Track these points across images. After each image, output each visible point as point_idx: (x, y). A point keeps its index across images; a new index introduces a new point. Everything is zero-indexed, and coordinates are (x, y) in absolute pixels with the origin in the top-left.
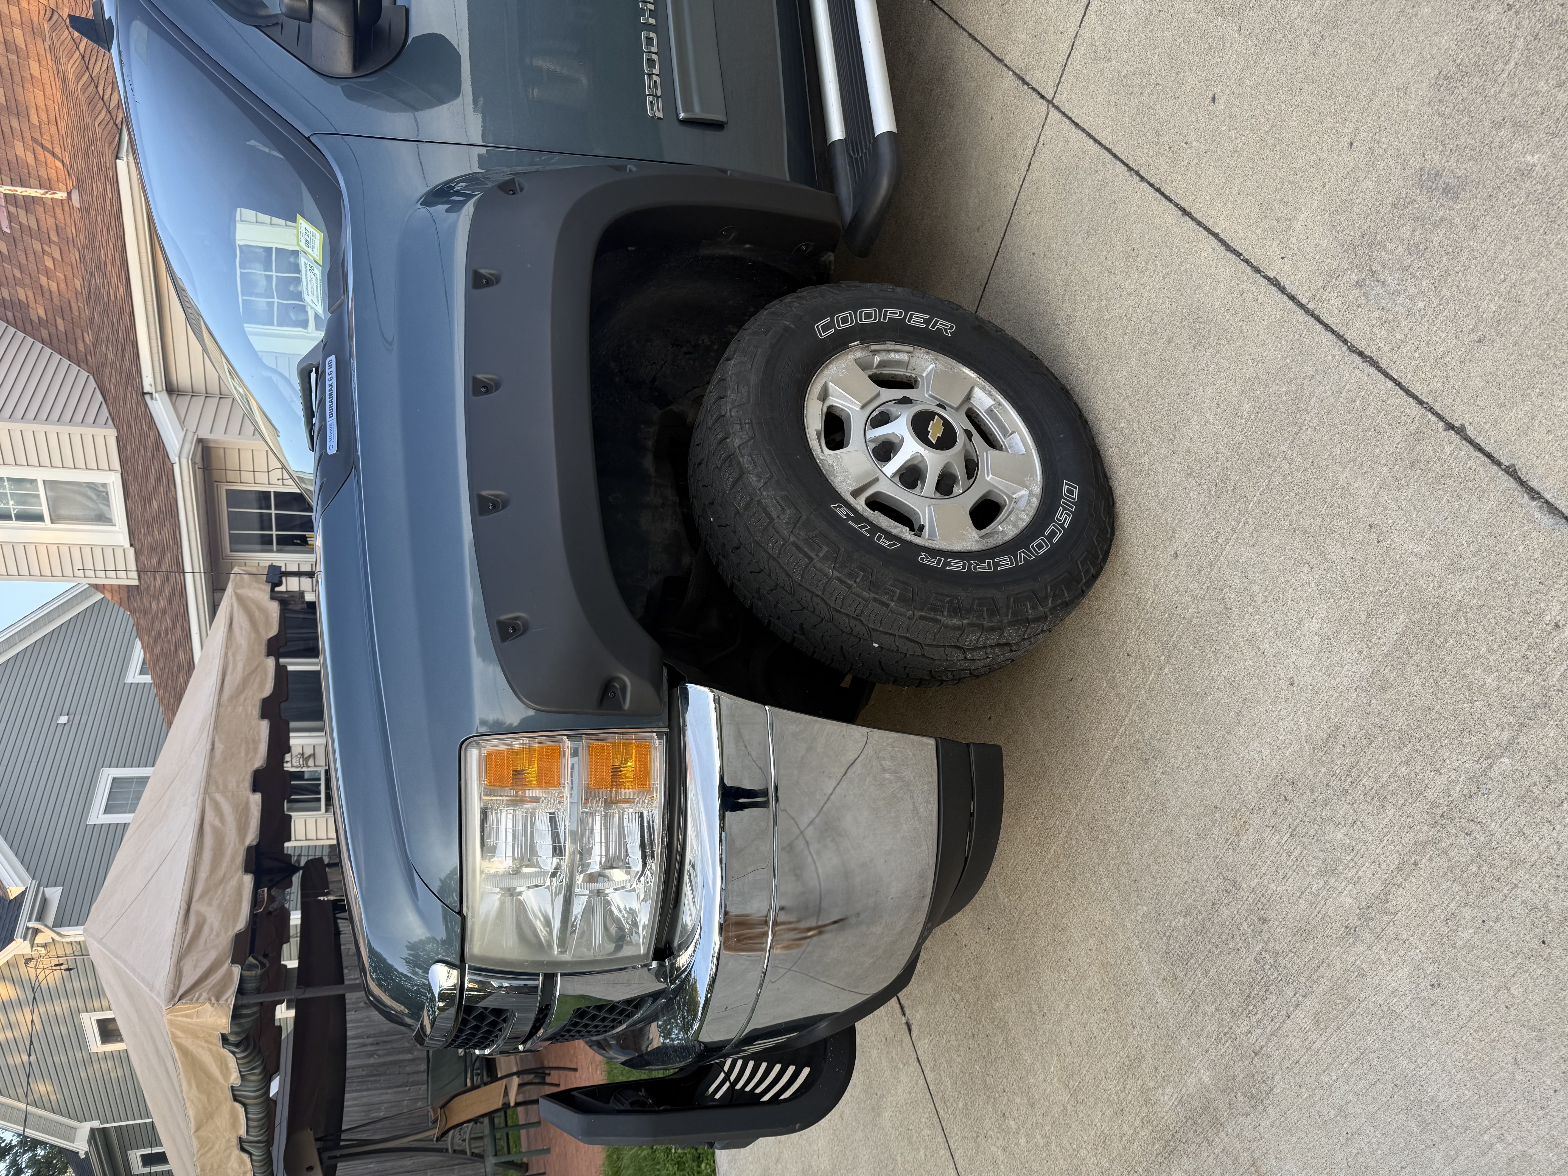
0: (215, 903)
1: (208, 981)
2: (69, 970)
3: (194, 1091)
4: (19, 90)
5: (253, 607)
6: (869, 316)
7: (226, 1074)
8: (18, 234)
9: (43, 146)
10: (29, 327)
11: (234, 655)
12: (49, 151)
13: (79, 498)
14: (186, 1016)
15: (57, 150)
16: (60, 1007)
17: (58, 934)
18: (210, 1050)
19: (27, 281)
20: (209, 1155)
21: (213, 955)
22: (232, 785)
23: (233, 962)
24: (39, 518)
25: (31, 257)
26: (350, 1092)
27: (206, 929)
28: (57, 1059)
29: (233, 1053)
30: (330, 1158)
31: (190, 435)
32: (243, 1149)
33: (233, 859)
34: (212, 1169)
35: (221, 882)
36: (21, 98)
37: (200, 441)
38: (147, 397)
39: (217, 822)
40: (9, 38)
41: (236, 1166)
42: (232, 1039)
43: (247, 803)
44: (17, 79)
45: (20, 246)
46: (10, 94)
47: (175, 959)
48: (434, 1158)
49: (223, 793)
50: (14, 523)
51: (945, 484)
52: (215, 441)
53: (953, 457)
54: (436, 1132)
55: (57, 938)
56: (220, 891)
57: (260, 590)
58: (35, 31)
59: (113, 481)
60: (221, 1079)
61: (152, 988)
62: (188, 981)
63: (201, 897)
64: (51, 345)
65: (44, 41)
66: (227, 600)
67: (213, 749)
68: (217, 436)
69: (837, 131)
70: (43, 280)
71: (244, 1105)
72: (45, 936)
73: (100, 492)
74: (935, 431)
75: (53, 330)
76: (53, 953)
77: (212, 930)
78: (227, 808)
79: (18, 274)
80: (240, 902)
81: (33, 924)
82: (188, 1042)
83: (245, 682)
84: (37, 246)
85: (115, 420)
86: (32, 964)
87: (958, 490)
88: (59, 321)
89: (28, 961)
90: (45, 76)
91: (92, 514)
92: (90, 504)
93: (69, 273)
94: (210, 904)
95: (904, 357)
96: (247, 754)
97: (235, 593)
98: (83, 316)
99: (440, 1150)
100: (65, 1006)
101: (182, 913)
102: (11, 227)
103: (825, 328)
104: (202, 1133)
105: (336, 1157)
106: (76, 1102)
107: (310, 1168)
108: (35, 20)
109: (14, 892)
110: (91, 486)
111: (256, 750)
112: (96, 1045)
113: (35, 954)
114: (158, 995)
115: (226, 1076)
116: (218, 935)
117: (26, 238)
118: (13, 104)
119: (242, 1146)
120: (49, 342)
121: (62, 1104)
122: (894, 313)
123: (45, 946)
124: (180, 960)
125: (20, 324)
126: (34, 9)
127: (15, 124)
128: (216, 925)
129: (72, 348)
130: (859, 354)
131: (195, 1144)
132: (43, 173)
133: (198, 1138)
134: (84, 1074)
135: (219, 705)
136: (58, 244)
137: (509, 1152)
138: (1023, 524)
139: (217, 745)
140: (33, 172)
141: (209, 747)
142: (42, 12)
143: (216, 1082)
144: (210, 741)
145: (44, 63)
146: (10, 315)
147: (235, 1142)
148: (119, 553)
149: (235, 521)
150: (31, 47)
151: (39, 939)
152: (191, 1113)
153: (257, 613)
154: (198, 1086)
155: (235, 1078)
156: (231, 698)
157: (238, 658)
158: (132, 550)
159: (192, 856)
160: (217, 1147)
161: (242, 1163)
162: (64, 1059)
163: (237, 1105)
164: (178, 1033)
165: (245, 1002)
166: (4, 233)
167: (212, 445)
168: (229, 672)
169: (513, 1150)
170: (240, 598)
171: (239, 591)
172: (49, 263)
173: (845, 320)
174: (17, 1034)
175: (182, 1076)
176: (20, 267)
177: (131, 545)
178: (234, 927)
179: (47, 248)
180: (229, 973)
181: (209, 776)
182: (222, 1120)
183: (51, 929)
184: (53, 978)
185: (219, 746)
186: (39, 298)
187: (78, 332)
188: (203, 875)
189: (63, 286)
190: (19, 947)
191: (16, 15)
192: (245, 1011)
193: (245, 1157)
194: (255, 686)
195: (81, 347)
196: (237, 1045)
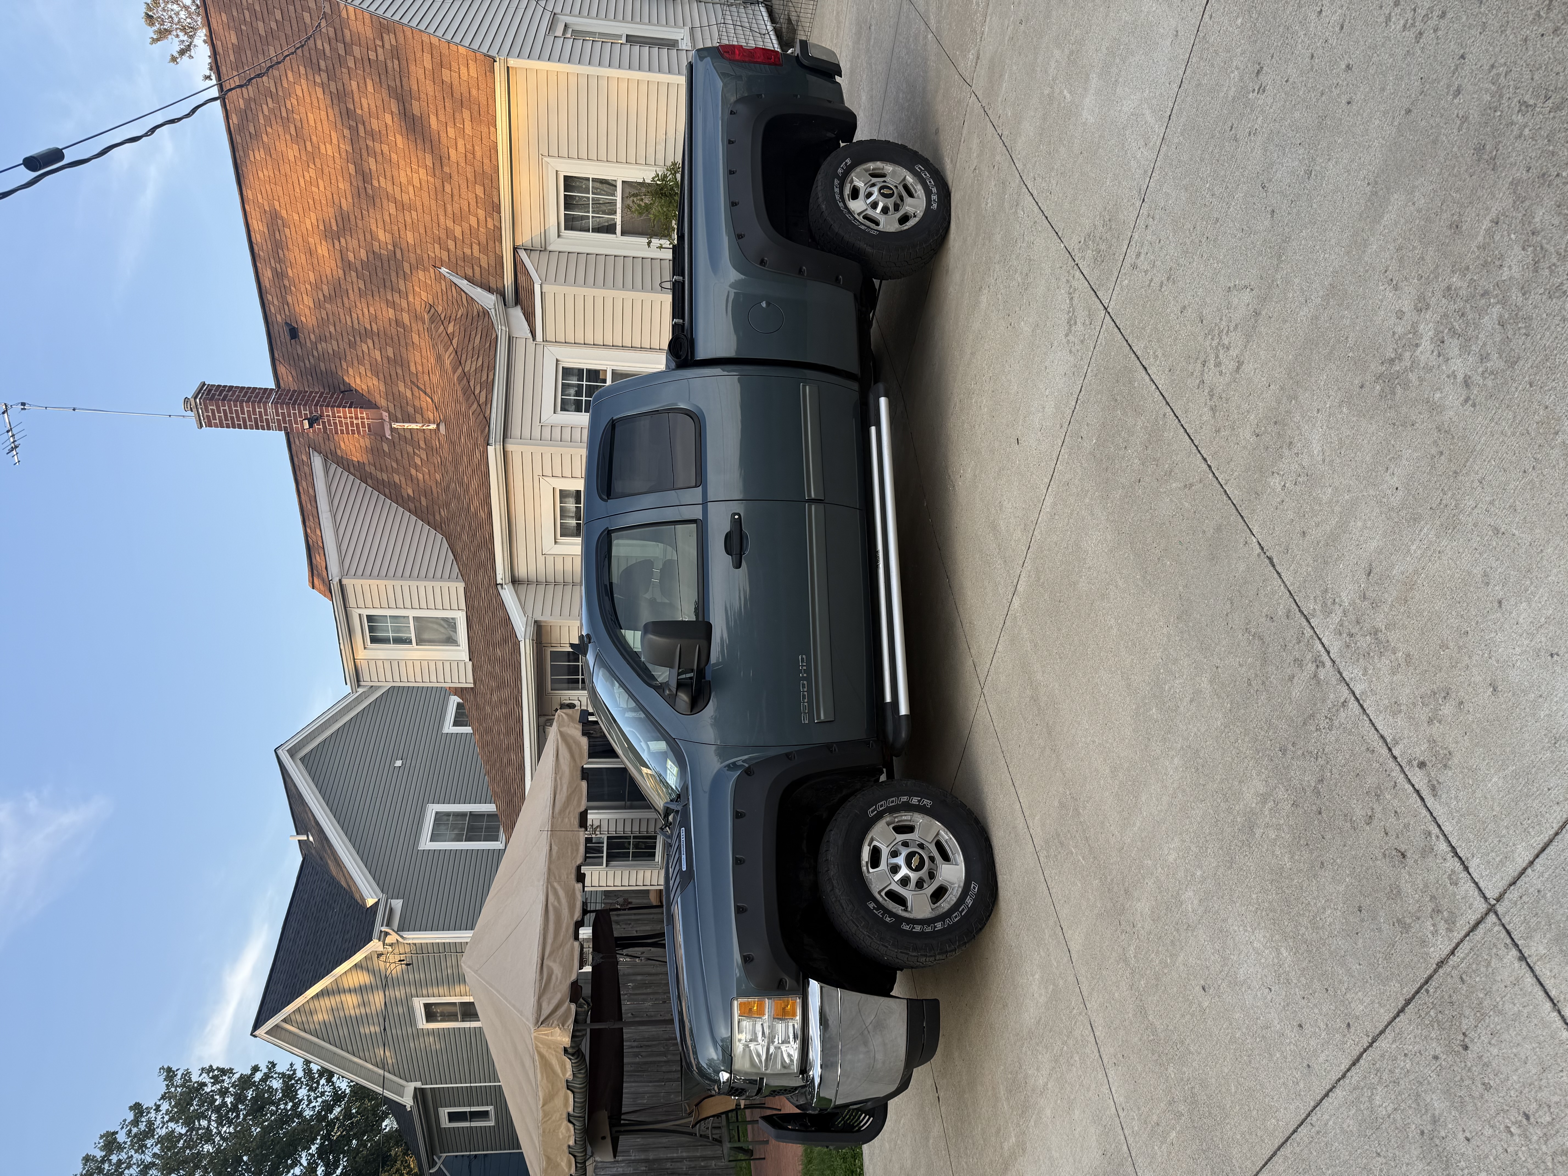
0: (558, 960)
1: (558, 1013)
2: (407, 965)
3: (545, 1081)
4: (403, 350)
5: (571, 741)
6: (893, 801)
7: (564, 1071)
8: (396, 440)
9: (418, 387)
10: (400, 501)
11: (560, 779)
12: (422, 390)
13: (435, 626)
14: (545, 1034)
15: (428, 391)
16: (399, 993)
17: (402, 937)
18: (557, 1056)
19: (401, 470)
20: (549, 1122)
21: (559, 996)
22: (564, 877)
23: (571, 1001)
24: (408, 641)
25: (405, 456)
26: (627, 1082)
27: (554, 977)
28: (394, 1031)
29: (570, 1059)
30: (617, 1132)
31: (530, 619)
32: (570, 1121)
33: (567, 930)
34: (549, 1132)
35: (561, 945)
36: (405, 356)
37: (536, 622)
38: (499, 587)
39: (556, 903)
40: (399, 317)
41: (564, 1131)
42: (570, 1050)
43: (574, 890)
44: (403, 342)
45: (397, 447)
46: (397, 352)
47: (536, 997)
48: (685, 1139)
49: (559, 882)
50: (392, 646)
51: (920, 884)
52: (545, 622)
53: (923, 873)
54: (692, 1120)
55: (400, 940)
56: (560, 952)
57: (575, 728)
58: (417, 317)
59: (461, 618)
60: (561, 1075)
61: (521, 1013)
62: (546, 1012)
63: (549, 956)
64: (416, 515)
65: (424, 323)
66: (553, 732)
67: (551, 850)
68: (545, 618)
69: (888, 699)
70: (413, 472)
71: (573, 1092)
72: (392, 938)
73: (451, 624)
74: (915, 862)
75: (418, 504)
76: (396, 951)
77: (557, 978)
78: (561, 893)
79: (395, 465)
80: (573, 960)
81: (384, 929)
82: (544, 1051)
83: (569, 799)
84: (410, 449)
85: (464, 575)
86: (383, 958)
87: (925, 886)
88: (423, 499)
89: (379, 955)
90: (423, 344)
91: (443, 637)
92: (443, 630)
93: (432, 471)
94: (555, 961)
95: (909, 818)
96: (572, 853)
97: (560, 731)
98: (440, 497)
99: (691, 1134)
100: (403, 992)
101: (539, 966)
102: (392, 435)
103: (872, 812)
104: (546, 1107)
105: (620, 1131)
106: (406, 1067)
107: (604, 1138)
108: (418, 309)
109: (370, 902)
110: (445, 620)
111: (577, 850)
112: (422, 1023)
113: (384, 951)
114: (528, 1020)
115: (564, 1073)
116: (561, 983)
117: (402, 443)
118: (399, 358)
119: (570, 1118)
120: (415, 512)
121: (396, 1067)
122: (904, 799)
123: (391, 945)
124: (539, 998)
125: (394, 497)
126: (417, 303)
127: (399, 371)
128: (559, 975)
129: (431, 518)
130: (888, 819)
131: (541, 1114)
132: (417, 403)
133: (544, 1111)
134: (412, 1045)
135: (553, 817)
136: (425, 450)
137: (739, 1141)
138: (953, 903)
139: (554, 847)
140: (410, 402)
141: (548, 848)
142: (423, 306)
143: (558, 1076)
144: (548, 844)
145: (422, 336)
146: (387, 491)
147: (565, 1116)
148: (462, 665)
149: (555, 670)
150: (413, 325)
151: (389, 940)
152: (541, 1094)
153: (574, 746)
154: (547, 1078)
155: (569, 1075)
156: (560, 813)
157: (564, 782)
158: (471, 663)
159: (542, 927)
160: (554, 1118)
161: (568, 1130)
162: (399, 1032)
163: (569, 1092)
164: (539, 1044)
165: (579, 1028)
166: (387, 439)
167: (543, 624)
168: (558, 792)
169: (742, 1139)
170: (562, 734)
171: (561, 729)
172: (418, 461)
173: (882, 805)
174: (368, 1011)
175: (538, 1071)
176: (397, 461)
177: (470, 660)
178: (570, 977)
179: (417, 451)
180: (569, 1009)
181: (549, 869)
182: (558, 1102)
183: (396, 932)
184: (396, 970)
185: (555, 848)
186: (409, 482)
187: (436, 508)
188: (550, 940)
189: (427, 476)
190: (375, 945)
191: (404, 304)
192: (578, 1034)
193: (571, 1126)
194: (575, 802)
195: (438, 517)
196: (573, 1055)
